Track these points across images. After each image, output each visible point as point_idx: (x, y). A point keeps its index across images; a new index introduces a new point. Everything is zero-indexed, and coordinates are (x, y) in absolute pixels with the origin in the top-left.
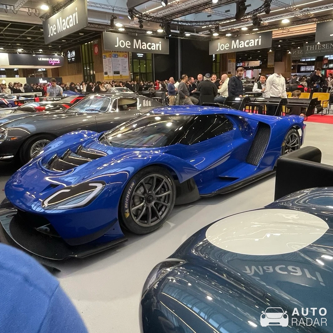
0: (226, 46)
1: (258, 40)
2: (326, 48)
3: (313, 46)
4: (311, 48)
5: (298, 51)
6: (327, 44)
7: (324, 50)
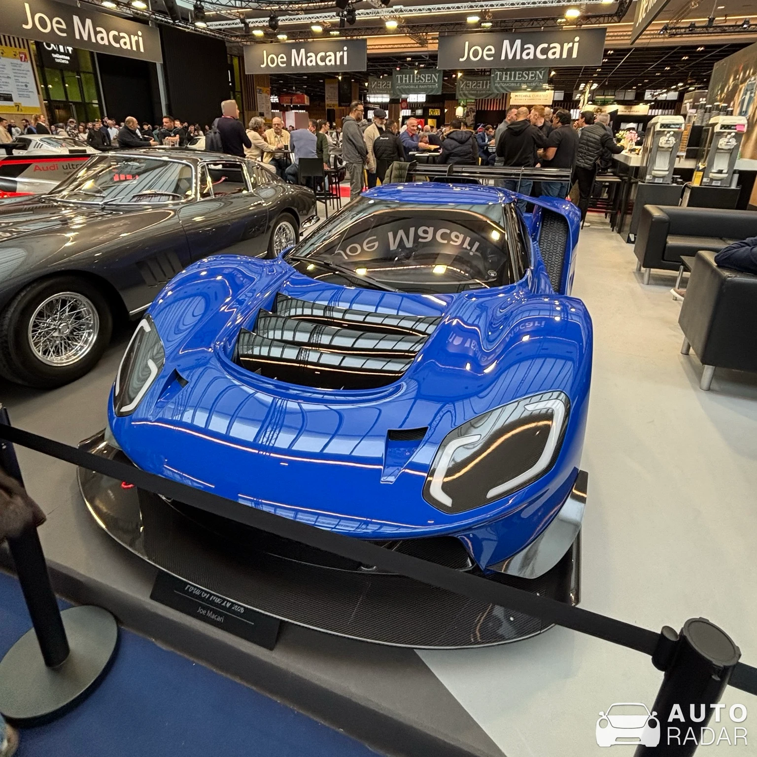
0: (279, 60)
1: (341, 53)
2: (426, 81)
3: (408, 76)
4: (404, 79)
5: (380, 83)
6: (427, 75)
7: (424, 85)
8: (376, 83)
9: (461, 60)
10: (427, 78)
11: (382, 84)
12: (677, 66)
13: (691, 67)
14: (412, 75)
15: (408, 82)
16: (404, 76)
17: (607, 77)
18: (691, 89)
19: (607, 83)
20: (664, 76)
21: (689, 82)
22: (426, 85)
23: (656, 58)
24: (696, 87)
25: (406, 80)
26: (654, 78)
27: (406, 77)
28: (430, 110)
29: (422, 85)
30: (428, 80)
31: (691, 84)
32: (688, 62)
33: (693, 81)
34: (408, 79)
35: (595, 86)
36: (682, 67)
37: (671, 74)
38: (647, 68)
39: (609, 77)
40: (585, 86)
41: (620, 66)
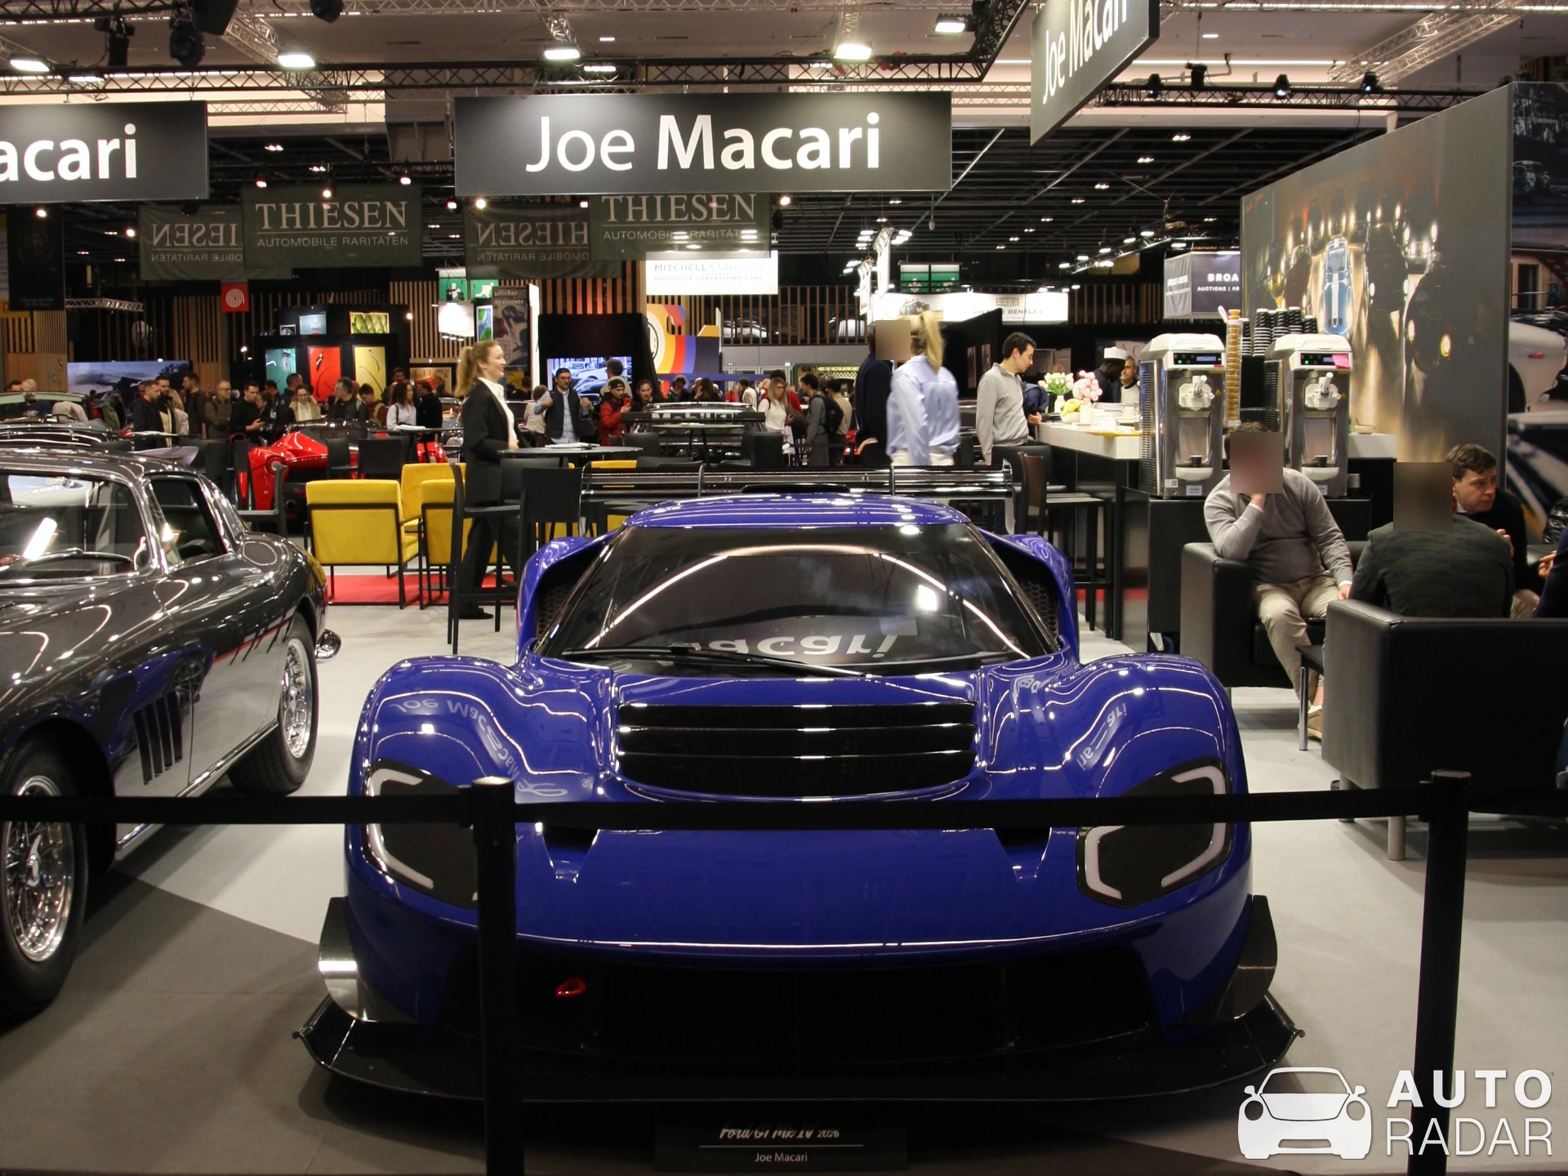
1: (115, 144)
2: (366, 224)
3: (297, 206)
4: (284, 216)
5: (182, 230)
6: (366, 205)
7: (358, 236)
8: (166, 228)
9: (530, 168)
10: (367, 214)
11: (191, 234)
12: (1125, 178)
13: (1163, 183)
14: (311, 206)
15: (298, 225)
16: (284, 206)
17: (929, 208)
18: (1177, 246)
19: (931, 226)
20: (1094, 208)
21: (1169, 226)
22: (367, 235)
23: (1066, 157)
24: (1189, 243)
25: (291, 221)
26: (1068, 212)
27: (291, 210)
28: (353, 315)
29: (351, 236)
30: (372, 220)
31: (1177, 233)
32: (1156, 171)
33: (1180, 224)
34: (297, 215)
35: (904, 236)
36: (1140, 184)
37: (1114, 203)
38: (1045, 184)
39: (937, 208)
40: (875, 236)
41: (967, 176)
